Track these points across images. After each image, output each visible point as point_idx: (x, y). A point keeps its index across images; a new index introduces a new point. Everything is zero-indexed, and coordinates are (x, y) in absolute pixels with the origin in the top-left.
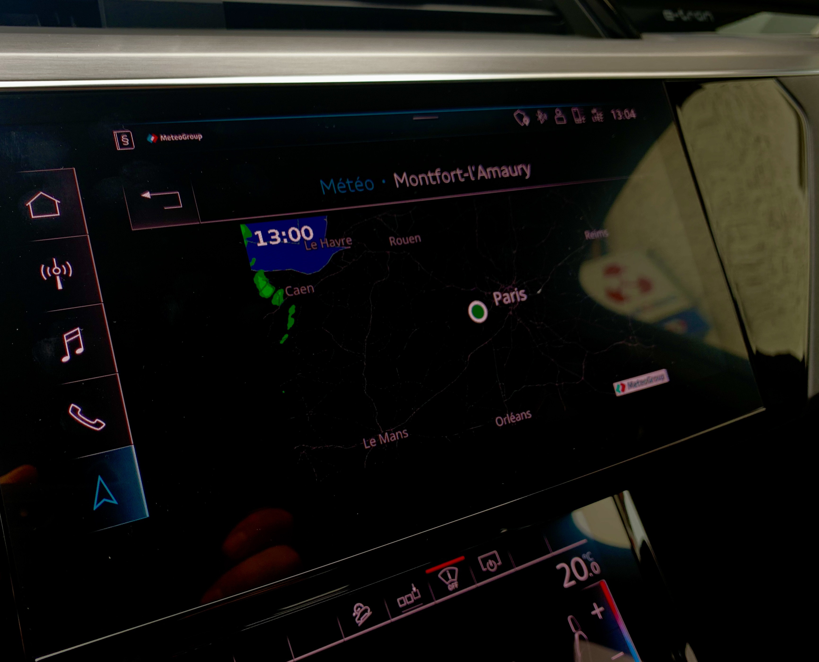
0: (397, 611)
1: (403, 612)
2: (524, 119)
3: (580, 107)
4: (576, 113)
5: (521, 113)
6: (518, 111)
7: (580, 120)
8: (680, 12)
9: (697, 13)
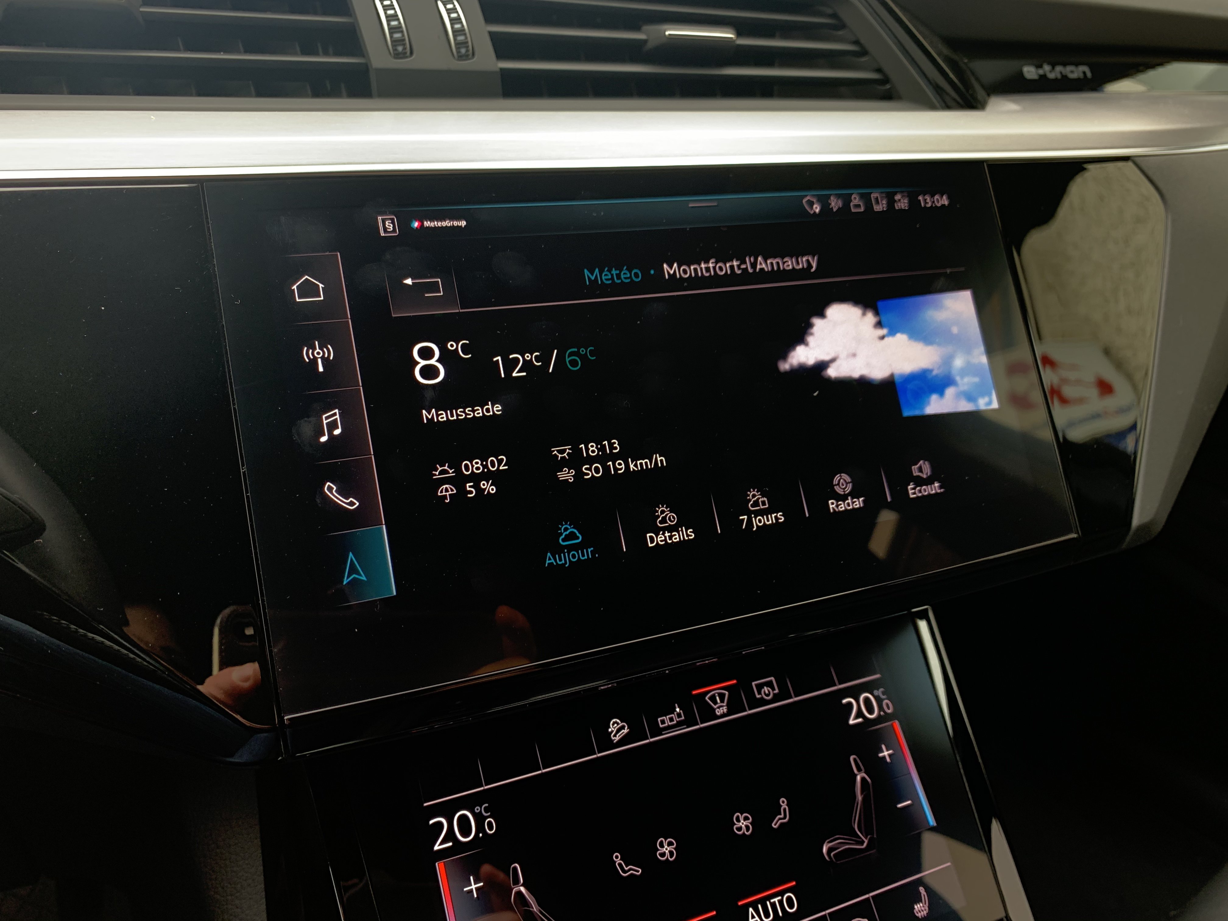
0: (658, 731)
1: (663, 733)
2: (815, 206)
3: (882, 193)
4: (877, 199)
5: (812, 199)
6: (808, 196)
7: (881, 207)
8: (1047, 68)
9: (1069, 68)
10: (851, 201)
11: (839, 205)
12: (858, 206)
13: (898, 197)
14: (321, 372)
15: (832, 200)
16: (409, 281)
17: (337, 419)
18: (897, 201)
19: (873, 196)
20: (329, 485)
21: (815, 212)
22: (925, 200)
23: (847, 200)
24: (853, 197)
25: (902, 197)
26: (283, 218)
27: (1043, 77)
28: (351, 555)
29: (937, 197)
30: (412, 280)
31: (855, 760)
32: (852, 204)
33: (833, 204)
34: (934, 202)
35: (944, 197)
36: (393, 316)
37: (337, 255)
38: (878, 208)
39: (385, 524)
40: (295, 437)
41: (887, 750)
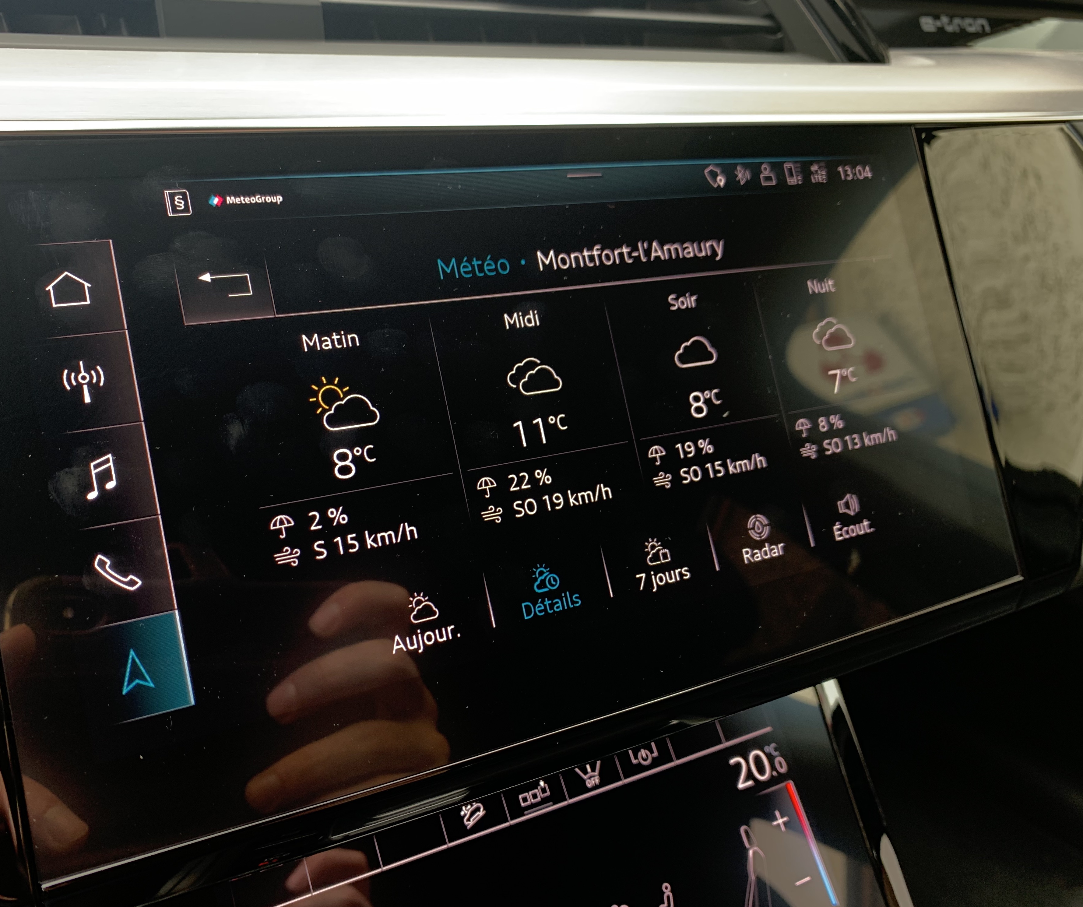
0: (518, 811)
1: (525, 813)
2: (719, 178)
3: (796, 162)
5: (715, 170)
6: (711, 166)
8: (945, 20)
9: (966, 21)
10: (761, 172)
11: (747, 176)
12: (768, 179)
13: (814, 168)
14: (88, 404)
15: (738, 171)
16: (207, 277)
17: (110, 467)
18: (814, 172)
19: (787, 167)
20: (100, 559)
21: (719, 186)
22: (845, 171)
23: (756, 170)
25: (820, 167)
26: (32, 194)
27: (942, 30)
28: (132, 653)
29: (859, 168)
30: (211, 275)
31: (747, 831)
32: (762, 176)
33: (740, 176)
34: (855, 174)
35: (867, 168)
36: (186, 324)
37: (109, 242)
39: (179, 608)
40: (52, 495)
41: (782, 817)
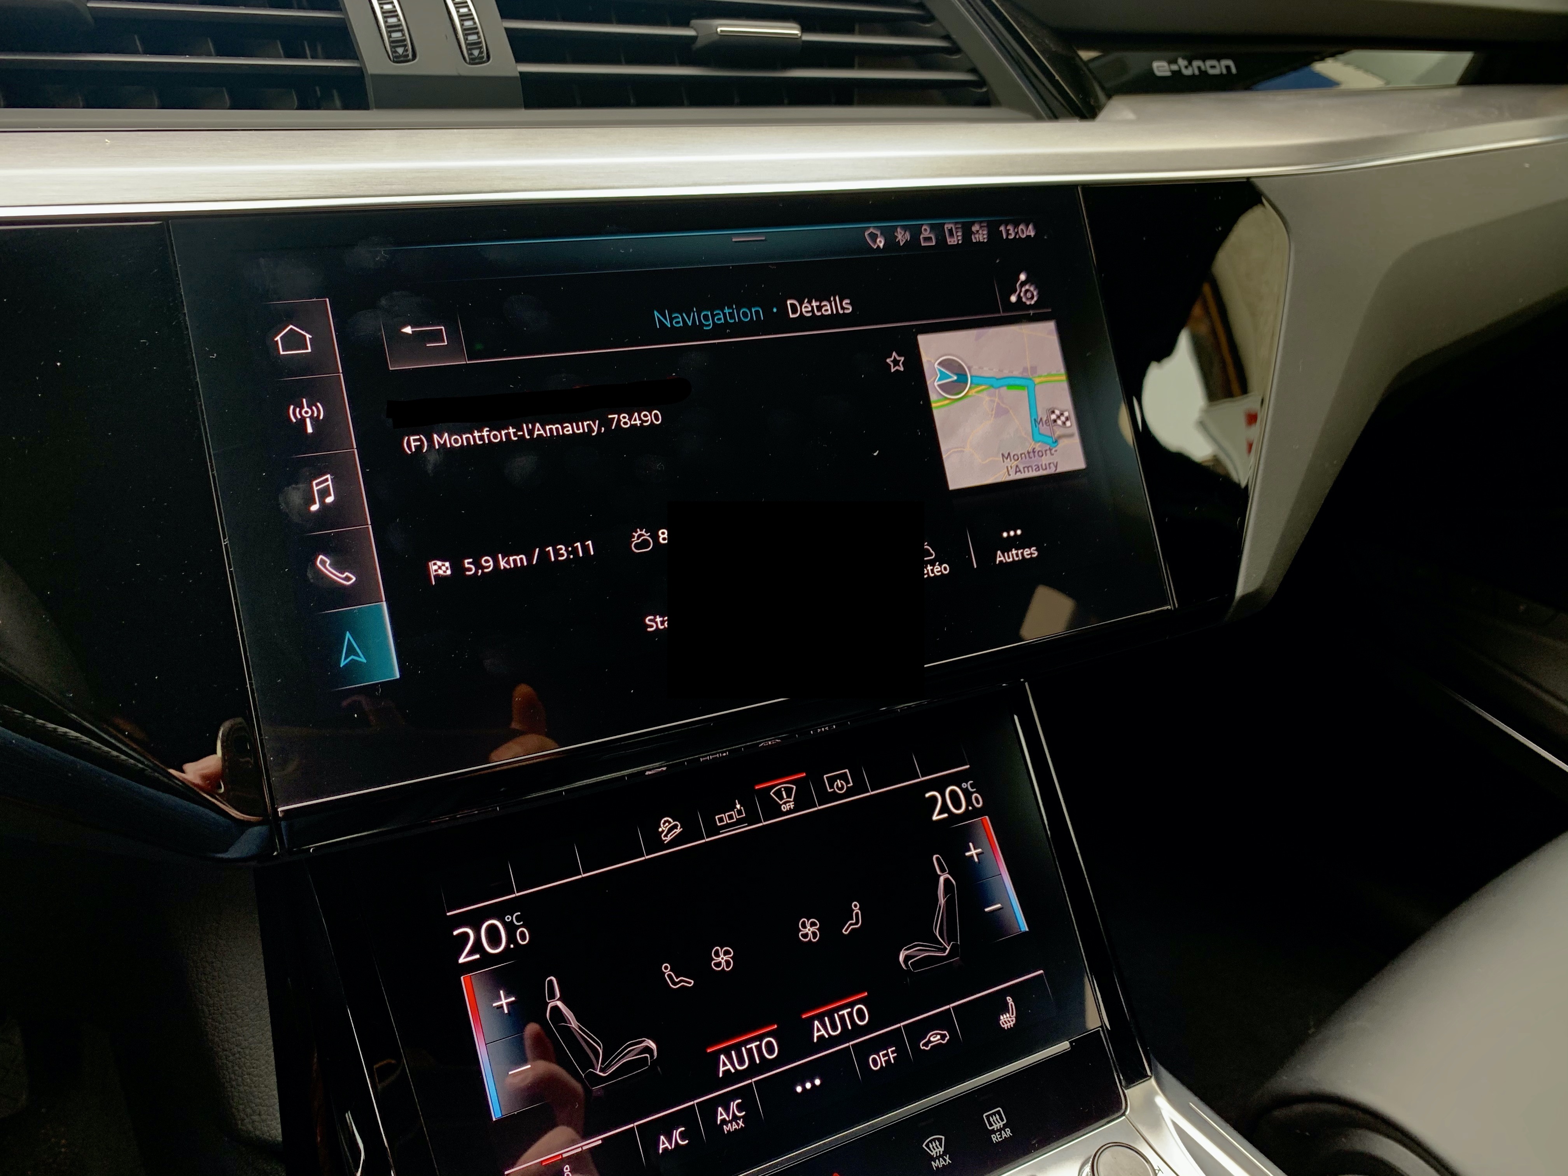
0: (714, 830)
1: (721, 832)
2: (878, 240)
3: (956, 223)
4: (951, 231)
5: (875, 232)
6: (872, 228)
7: (956, 239)
8: (1182, 63)
9: (1209, 63)
10: (921, 233)
11: (907, 237)
12: (928, 239)
13: (975, 228)
14: (310, 433)
15: (899, 232)
16: (408, 330)
17: (328, 485)
18: (975, 232)
19: (947, 227)
20: (321, 559)
21: (878, 246)
22: (1007, 231)
23: (916, 232)
24: (923, 228)
25: (981, 227)
26: (262, 261)
27: (1177, 74)
28: (348, 635)
29: (1022, 227)
30: (412, 328)
31: (938, 859)
32: (921, 237)
33: (900, 237)
34: (1017, 233)
35: (1030, 227)
36: (391, 369)
37: (326, 301)
38: (951, 241)
39: (386, 600)
40: (282, 506)
41: (975, 849)
